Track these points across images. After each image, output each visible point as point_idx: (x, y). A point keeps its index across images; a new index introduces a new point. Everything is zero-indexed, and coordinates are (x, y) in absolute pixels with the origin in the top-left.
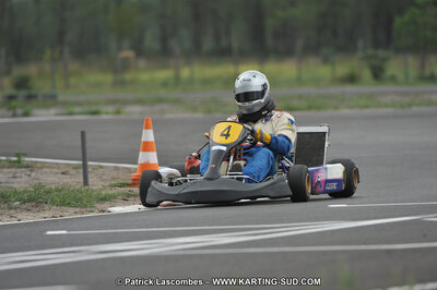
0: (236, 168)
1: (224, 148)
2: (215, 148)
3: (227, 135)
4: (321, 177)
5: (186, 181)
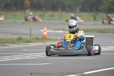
0: (73, 46)
1: (70, 41)
2: (67, 41)
3: (70, 37)
4: (94, 49)
5: (60, 49)
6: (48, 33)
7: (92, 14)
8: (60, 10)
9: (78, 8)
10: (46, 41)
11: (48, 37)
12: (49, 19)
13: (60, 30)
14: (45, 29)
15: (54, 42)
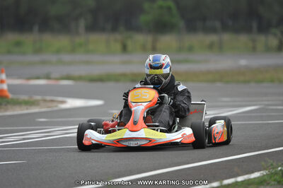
6: (9, 86)
7: (118, 36)
8: (36, 28)
9: (82, 24)
10: (6, 105)
11: (10, 96)
12: (9, 52)
13: (38, 78)
14: (4, 76)
15: (27, 109)
